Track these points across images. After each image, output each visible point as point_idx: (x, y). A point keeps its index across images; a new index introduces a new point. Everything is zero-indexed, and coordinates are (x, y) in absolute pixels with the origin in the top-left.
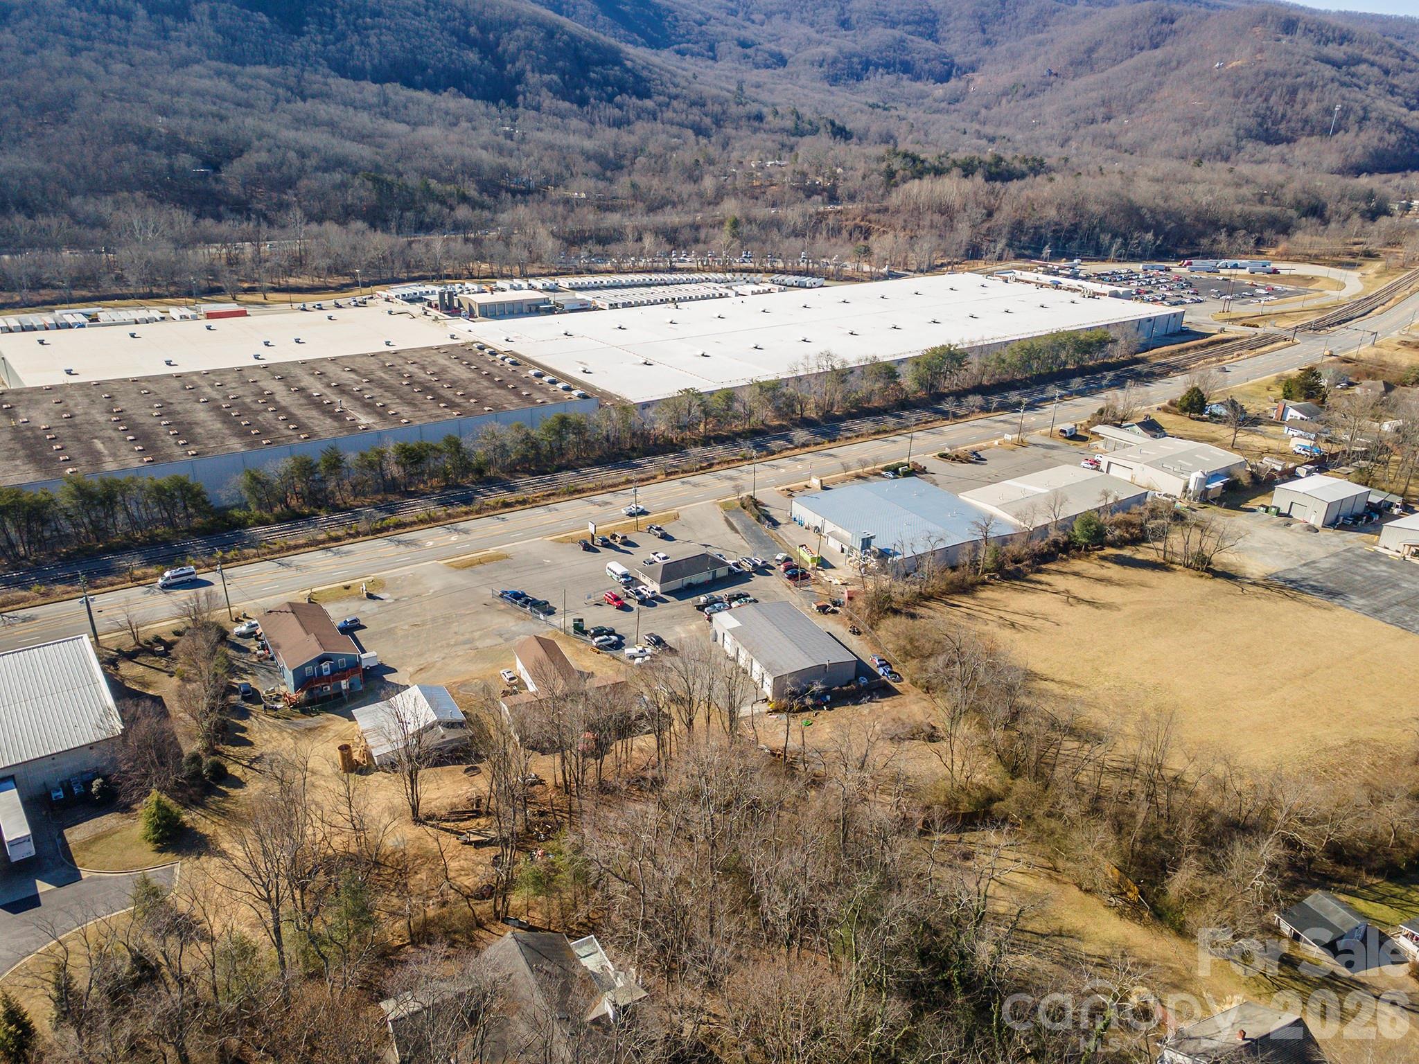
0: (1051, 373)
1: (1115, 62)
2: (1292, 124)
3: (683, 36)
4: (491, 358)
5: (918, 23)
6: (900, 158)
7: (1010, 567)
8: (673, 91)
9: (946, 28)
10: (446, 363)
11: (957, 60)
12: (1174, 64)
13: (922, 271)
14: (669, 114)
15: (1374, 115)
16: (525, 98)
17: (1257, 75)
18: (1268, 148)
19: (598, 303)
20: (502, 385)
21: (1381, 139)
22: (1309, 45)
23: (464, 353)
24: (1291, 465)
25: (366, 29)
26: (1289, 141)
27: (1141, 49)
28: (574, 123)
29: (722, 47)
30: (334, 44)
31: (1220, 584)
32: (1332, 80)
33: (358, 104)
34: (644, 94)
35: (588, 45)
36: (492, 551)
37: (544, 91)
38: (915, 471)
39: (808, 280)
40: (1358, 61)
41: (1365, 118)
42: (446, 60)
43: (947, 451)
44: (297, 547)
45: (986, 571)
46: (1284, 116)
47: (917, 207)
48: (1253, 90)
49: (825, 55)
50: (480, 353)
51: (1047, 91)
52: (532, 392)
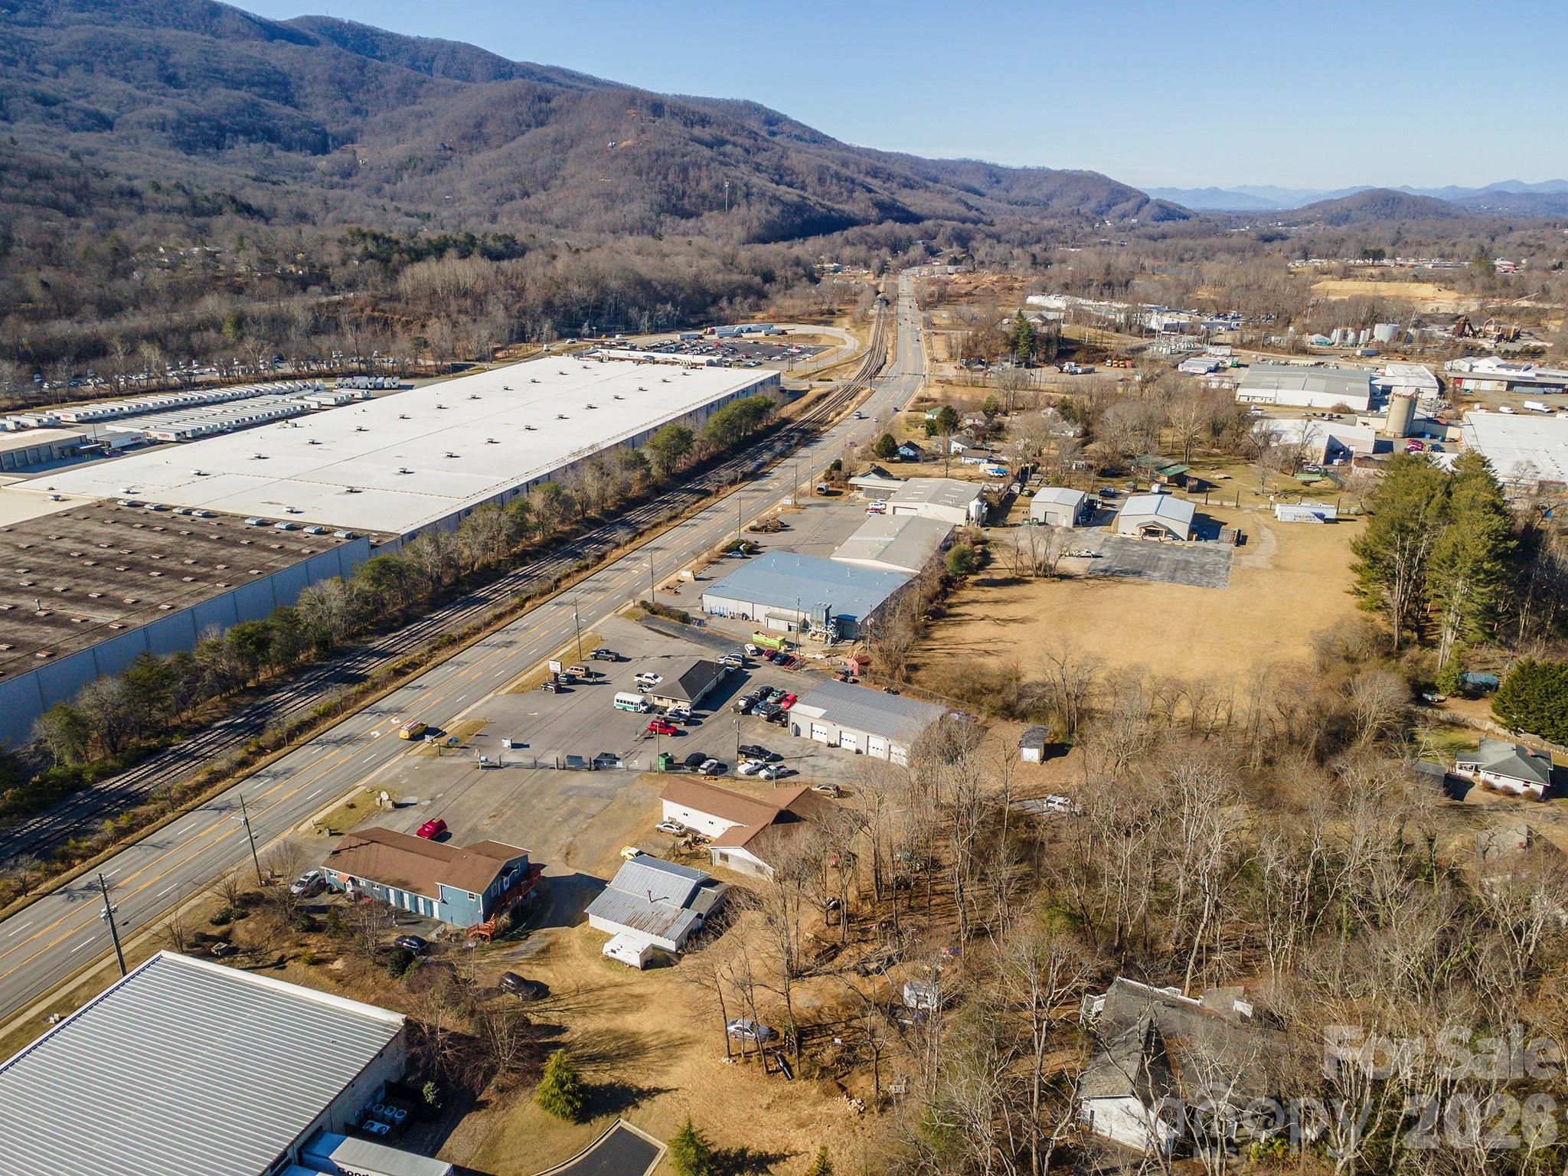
1: (509, 138)
2: (694, 200)
4: (168, 515)
5: (267, 85)
6: (369, 240)
7: (930, 608)
9: (302, 93)
11: (328, 129)
12: (567, 142)
13: (486, 360)
15: (754, 190)
17: (649, 154)
18: (683, 221)
19: (156, 434)
20: (227, 542)
21: (768, 212)
22: (681, 128)
26: (698, 215)
27: (529, 126)
31: (1065, 585)
32: (712, 159)
36: (457, 720)
38: (753, 549)
39: (384, 381)
40: (723, 142)
41: (748, 195)
43: (752, 524)
44: (204, 785)
45: (920, 615)
47: (435, 292)
48: (651, 168)
49: (164, 117)
50: (141, 511)
51: (449, 167)
52: (282, 542)
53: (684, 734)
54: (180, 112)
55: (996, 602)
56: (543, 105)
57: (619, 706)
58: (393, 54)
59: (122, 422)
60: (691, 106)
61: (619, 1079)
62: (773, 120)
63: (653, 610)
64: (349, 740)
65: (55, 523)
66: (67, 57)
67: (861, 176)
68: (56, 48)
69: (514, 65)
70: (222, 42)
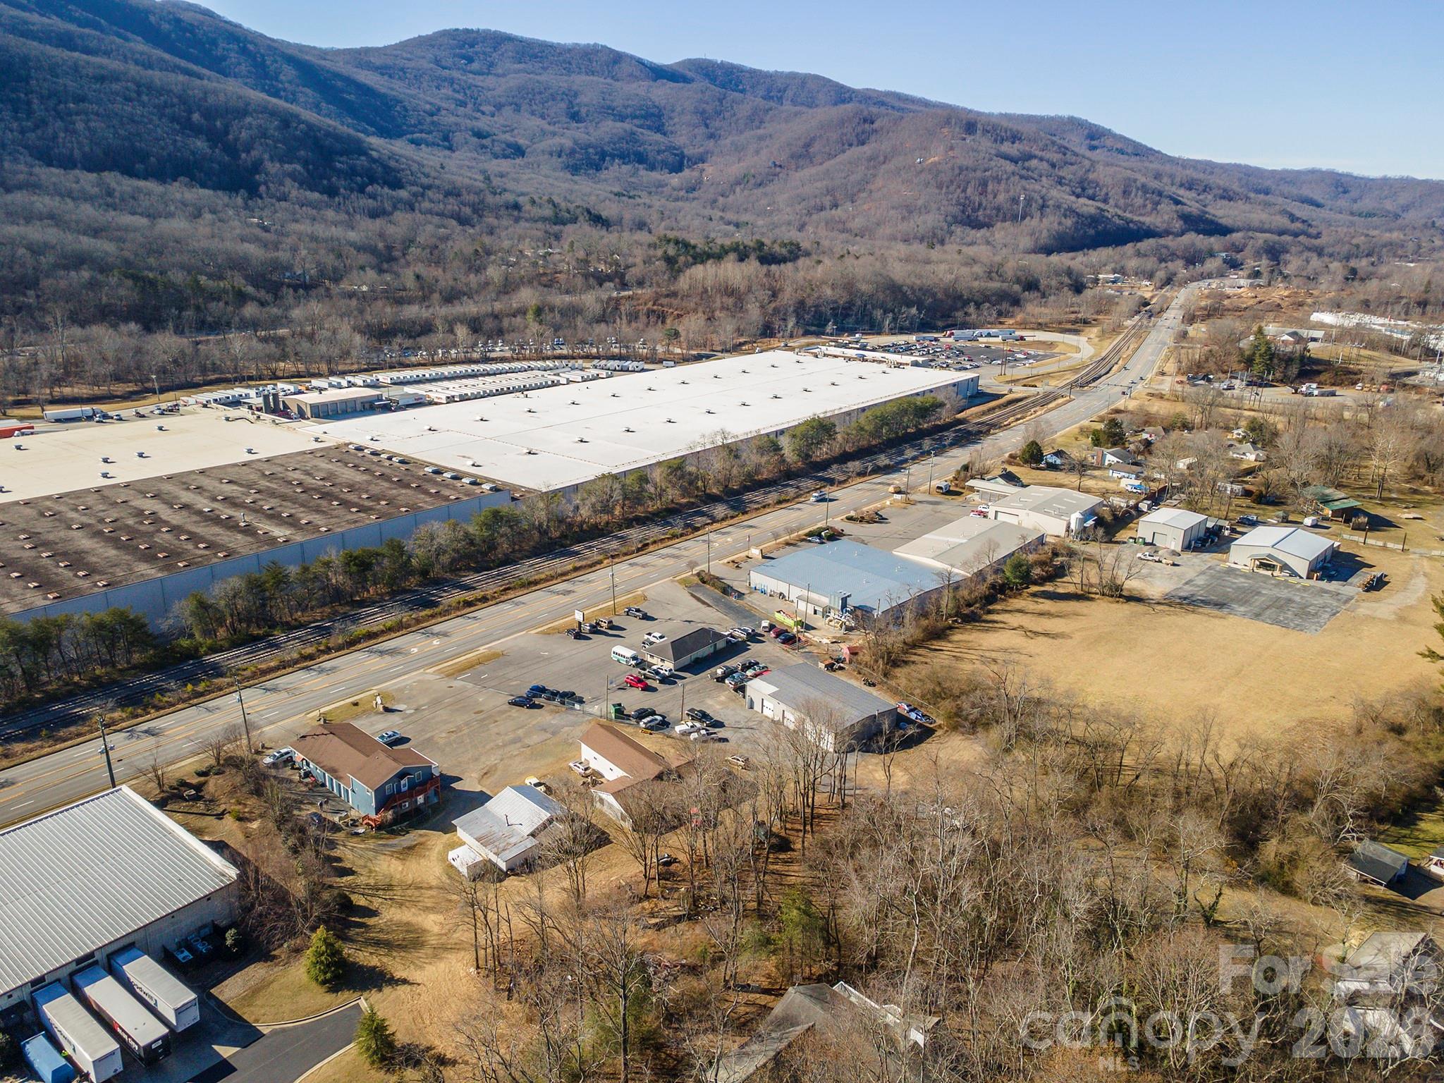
0: (897, 437)
1: (831, 156)
2: (988, 212)
3: (415, 126)
4: (375, 459)
5: (645, 117)
6: (672, 245)
7: (966, 611)
8: (425, 181)
9: (671, 122)
10: (330, 466)
11: (686, 152)
12: (882, 158)
13: (727, 351)
14: (426, 205)
15: (1051, 203)
16: (268, 188)
17: (953, 169)
18: (973, 232)
19: (433, 396)
20: (402, 484)
21: (1060, 223)
22: (989, 144)
23: (344, 454)
24: (1132, 503)
25: (70, 114)
26: (988, 225)
27: (851, 145)
28: (330, 214)
29: (458, 138)
30: (33, 131)
31: (1133, 606)
32: (1013, 173)
33: (76, 194)
34: (397, 184)
35: (328, 134)
36: (482, 650)
37: (288, 182)
38: (834, 536)
39: (630, 364)
40: (1030, 157)
41: (1043, 207)
42: (171, 148)
43: (852, 513)
44: (271, 670)
45: (950, 616)
46: (980, 205)
47: (706, 291)
48: (952, 182)
49: (562, 146)
50: (360, 454)
51: (776, 181)
52: (440, 488)
53: (654, 690)
54: (576, 142)
55: (1041, 614)
56: (867, 126)
57: (615, 657)
58: (752, 87)
59: (422, 386)
60: (1005, 124)
61: (383, 964)
62: (1095, 135)
63: (705, 579)
64: (392, 652)
65: (299, 458)
66: (503, 100)
67: (1174, 189)
68: (495, 93)
69: (854, 91)
70: (618, 84)
